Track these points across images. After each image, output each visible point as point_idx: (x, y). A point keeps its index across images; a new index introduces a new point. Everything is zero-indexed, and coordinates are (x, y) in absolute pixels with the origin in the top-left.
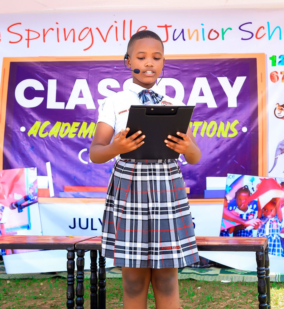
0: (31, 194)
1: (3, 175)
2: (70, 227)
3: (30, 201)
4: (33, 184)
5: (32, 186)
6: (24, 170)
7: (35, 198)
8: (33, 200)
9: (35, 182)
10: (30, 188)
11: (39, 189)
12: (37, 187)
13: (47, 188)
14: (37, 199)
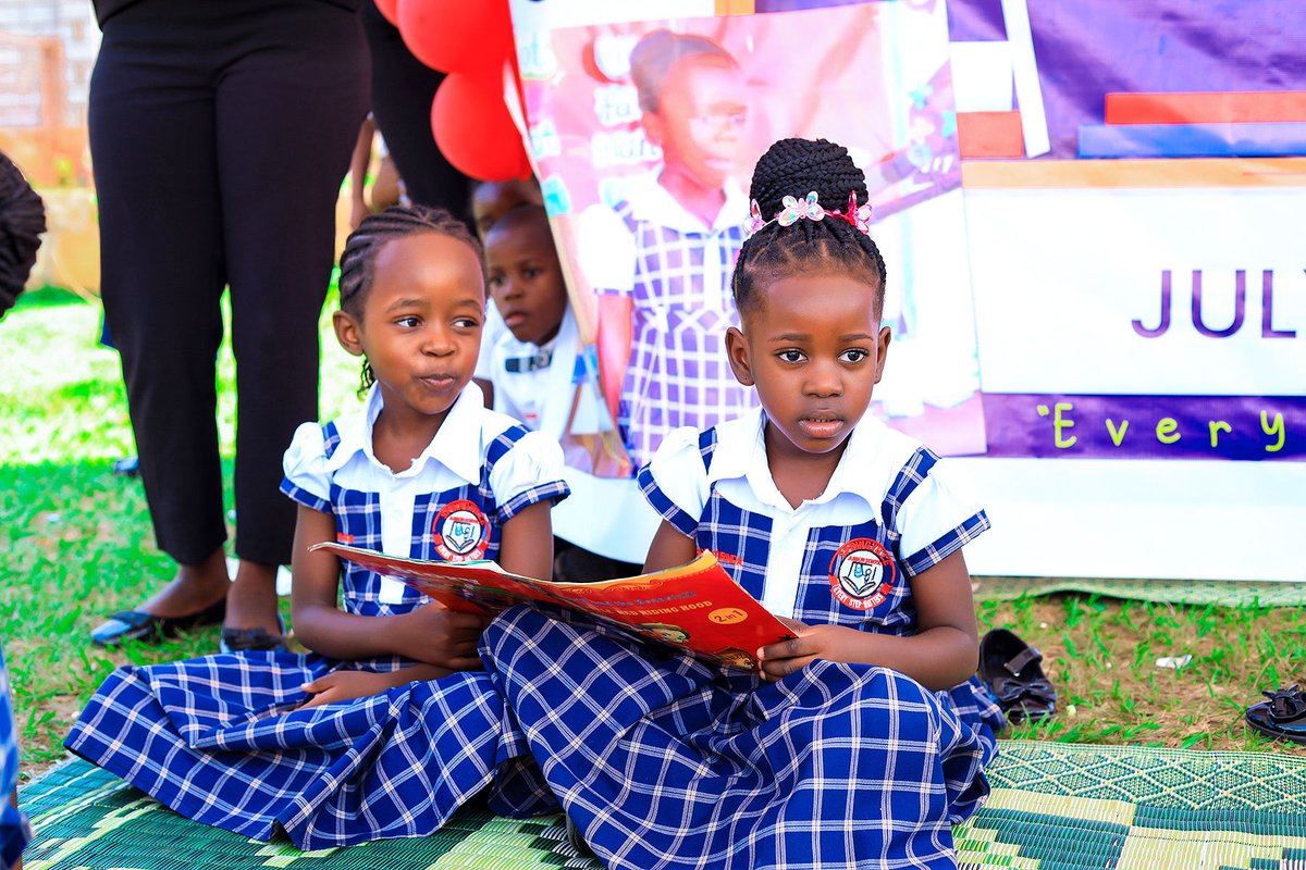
0: (921, 142)
1: (757, 42)
2: (1137, 324)
3: (917, 182)
4: (928, 91)
5: (926, 103)
6: (876, 13)
7: (941, 166)
8: (930, 176)
9: (941, 79)
10: (914, 112)
11: (963, 118)
12: (951, 106)
13: (1008, 107)
14: (954, 168)
